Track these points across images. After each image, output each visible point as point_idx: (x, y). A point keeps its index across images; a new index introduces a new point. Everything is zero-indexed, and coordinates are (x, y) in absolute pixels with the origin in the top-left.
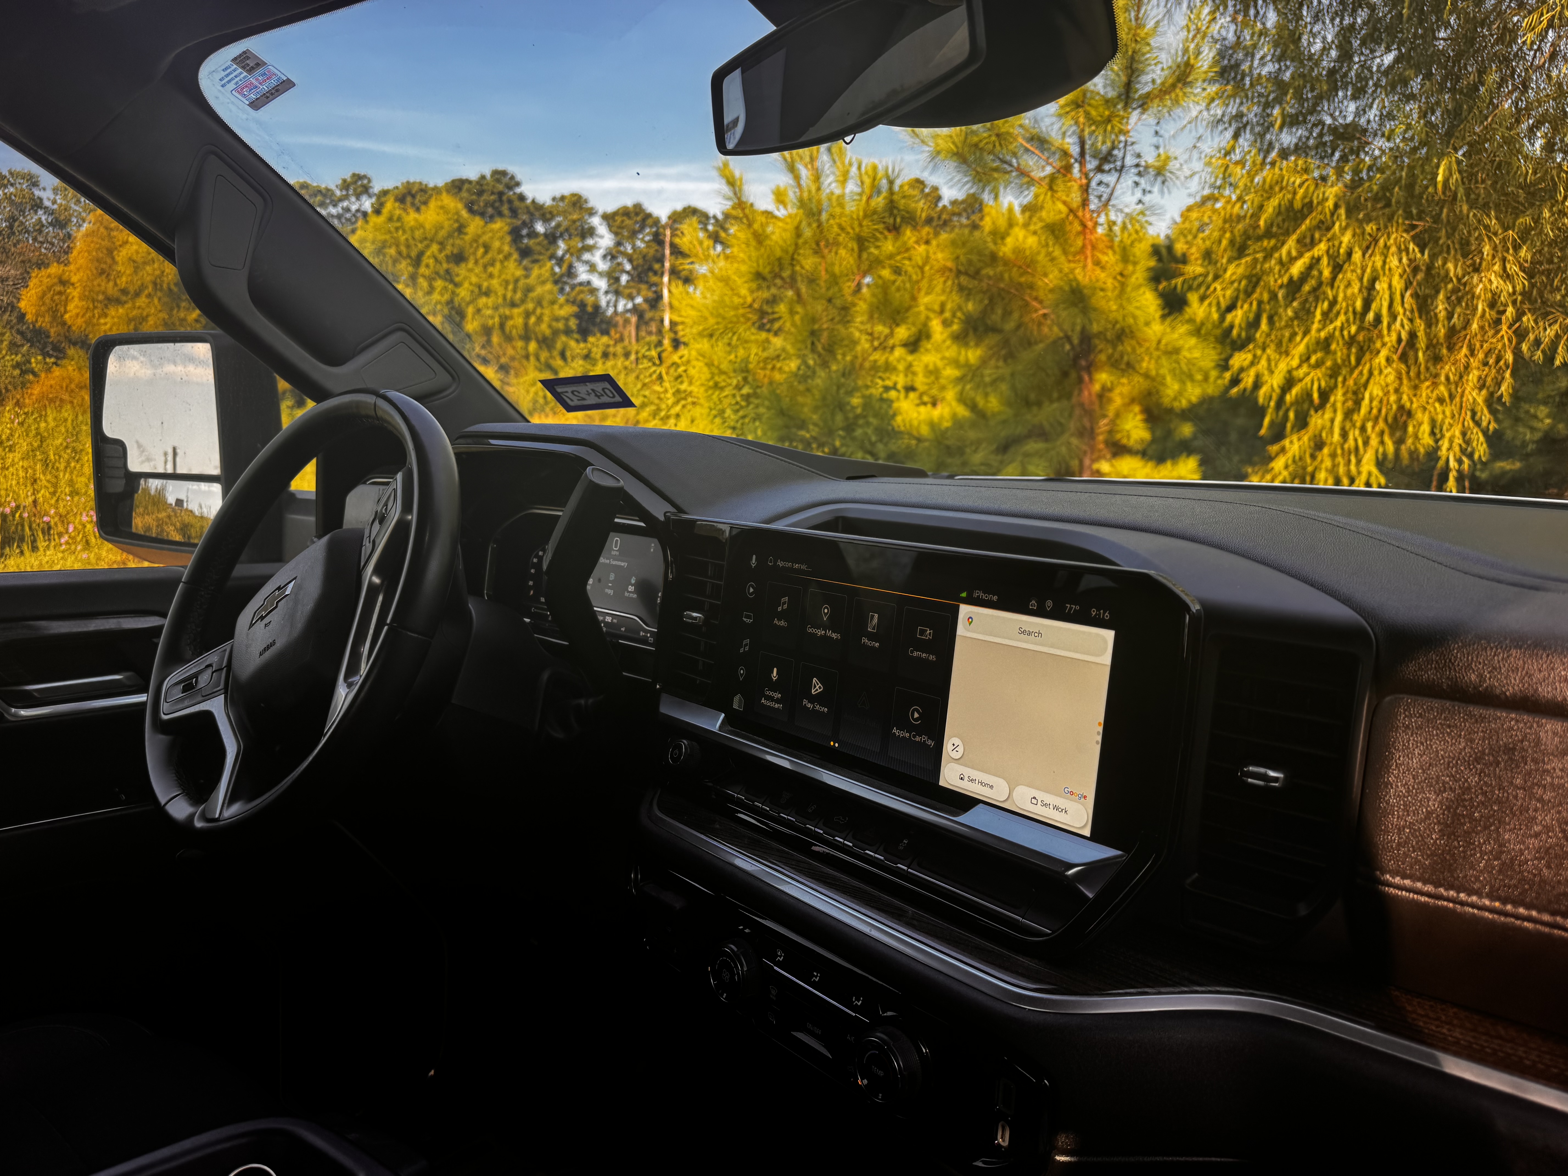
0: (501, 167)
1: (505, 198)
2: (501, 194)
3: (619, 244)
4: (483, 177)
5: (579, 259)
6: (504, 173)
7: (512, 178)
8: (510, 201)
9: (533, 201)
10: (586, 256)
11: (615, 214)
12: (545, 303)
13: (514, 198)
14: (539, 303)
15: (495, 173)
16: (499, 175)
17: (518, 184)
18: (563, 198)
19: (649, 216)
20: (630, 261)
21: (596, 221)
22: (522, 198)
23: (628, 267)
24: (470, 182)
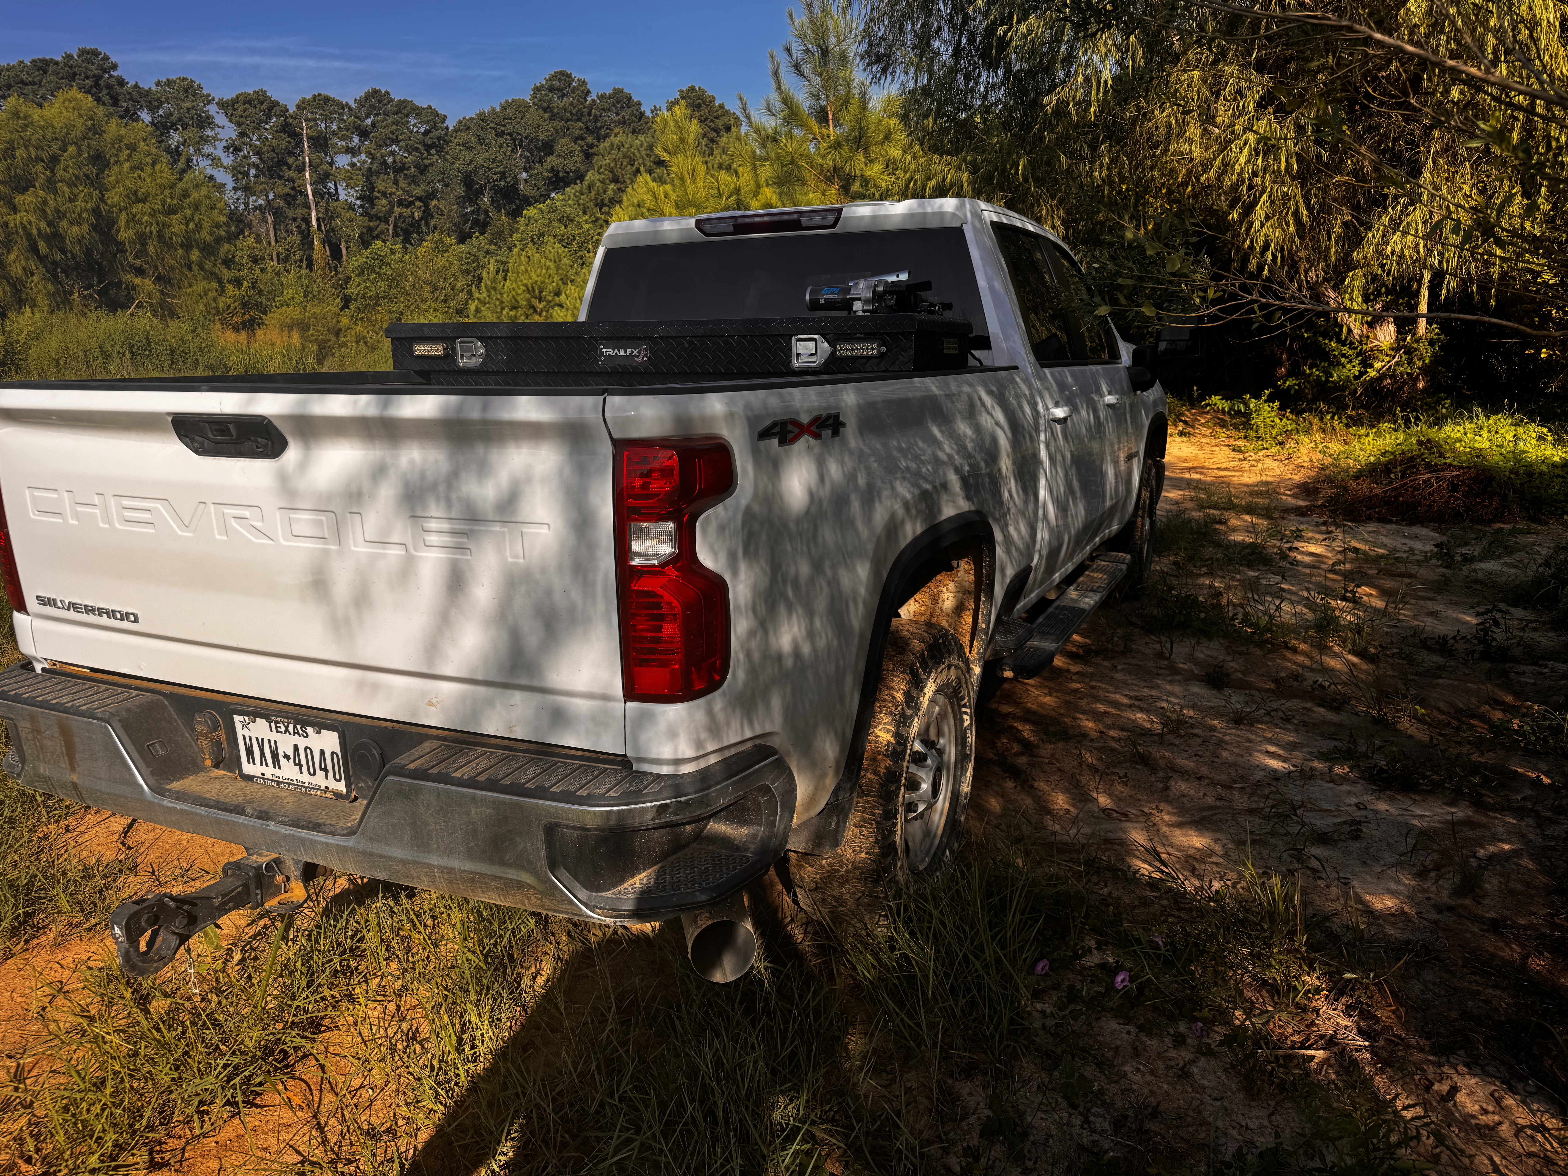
0: (89, 46)
1: (102, 82)
2: (98, 78)
3: (242, 135)
4: (69, 57)
5: (198, 151)
6: (95, 53)
7: (106, 58)
8: (109, 87)
9: (136, 86)
10: (207, 149)
11: (234, 102)
12: (203, 209)
13: (112, 81)
14: (196, 207)
15: (83, 52)
16: (89, 55)
17: (115, 67)
18: (169, 83)
19: (276, 104)
20: (258, 153)
21: (212, 109)
22: (121, 82)
23: (254, 159)
24: (56, 63)
